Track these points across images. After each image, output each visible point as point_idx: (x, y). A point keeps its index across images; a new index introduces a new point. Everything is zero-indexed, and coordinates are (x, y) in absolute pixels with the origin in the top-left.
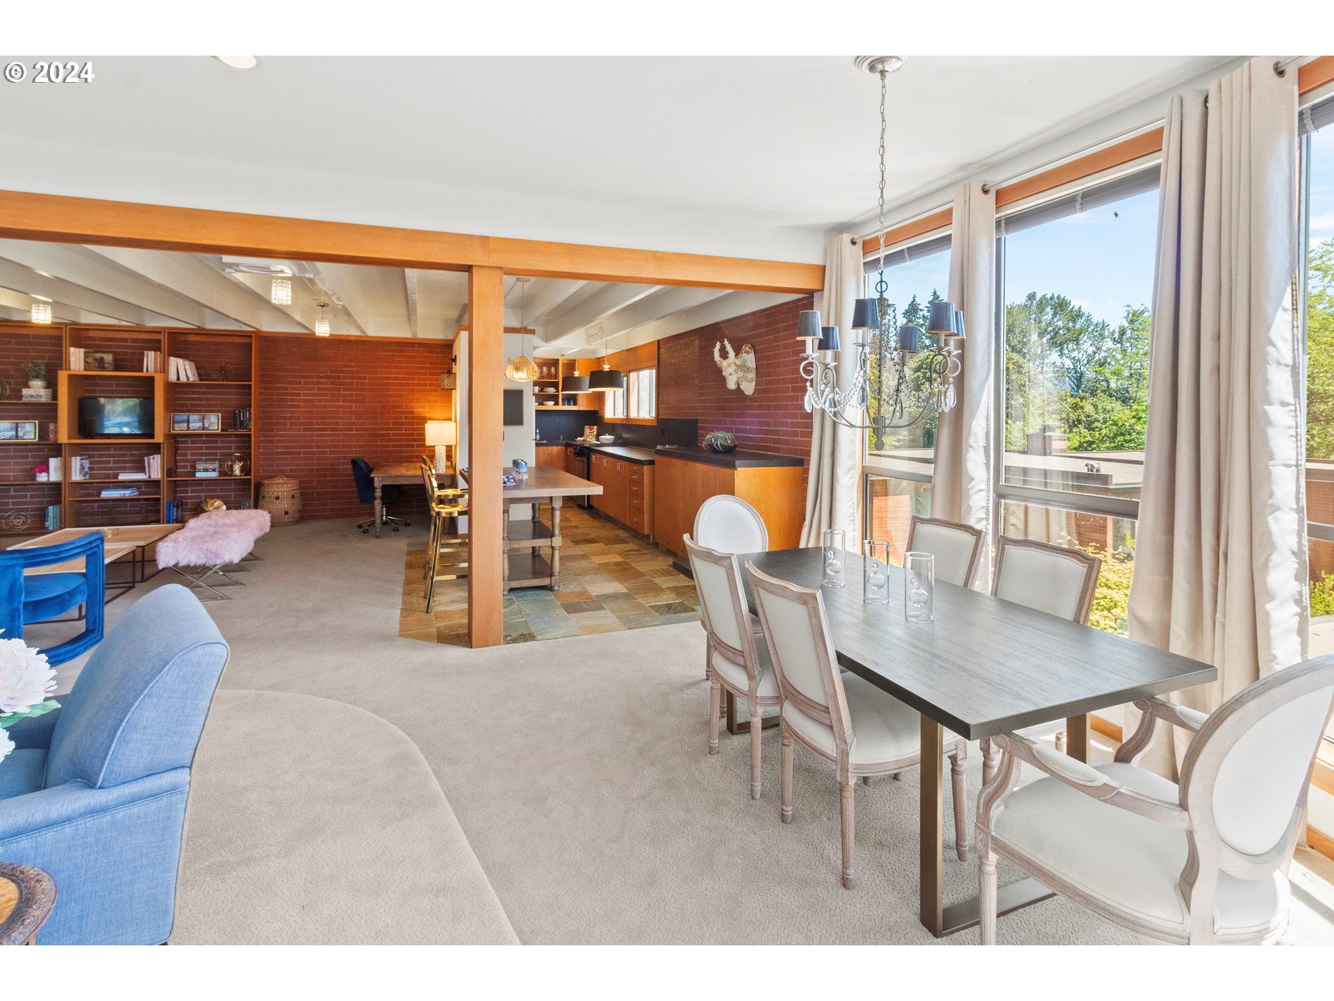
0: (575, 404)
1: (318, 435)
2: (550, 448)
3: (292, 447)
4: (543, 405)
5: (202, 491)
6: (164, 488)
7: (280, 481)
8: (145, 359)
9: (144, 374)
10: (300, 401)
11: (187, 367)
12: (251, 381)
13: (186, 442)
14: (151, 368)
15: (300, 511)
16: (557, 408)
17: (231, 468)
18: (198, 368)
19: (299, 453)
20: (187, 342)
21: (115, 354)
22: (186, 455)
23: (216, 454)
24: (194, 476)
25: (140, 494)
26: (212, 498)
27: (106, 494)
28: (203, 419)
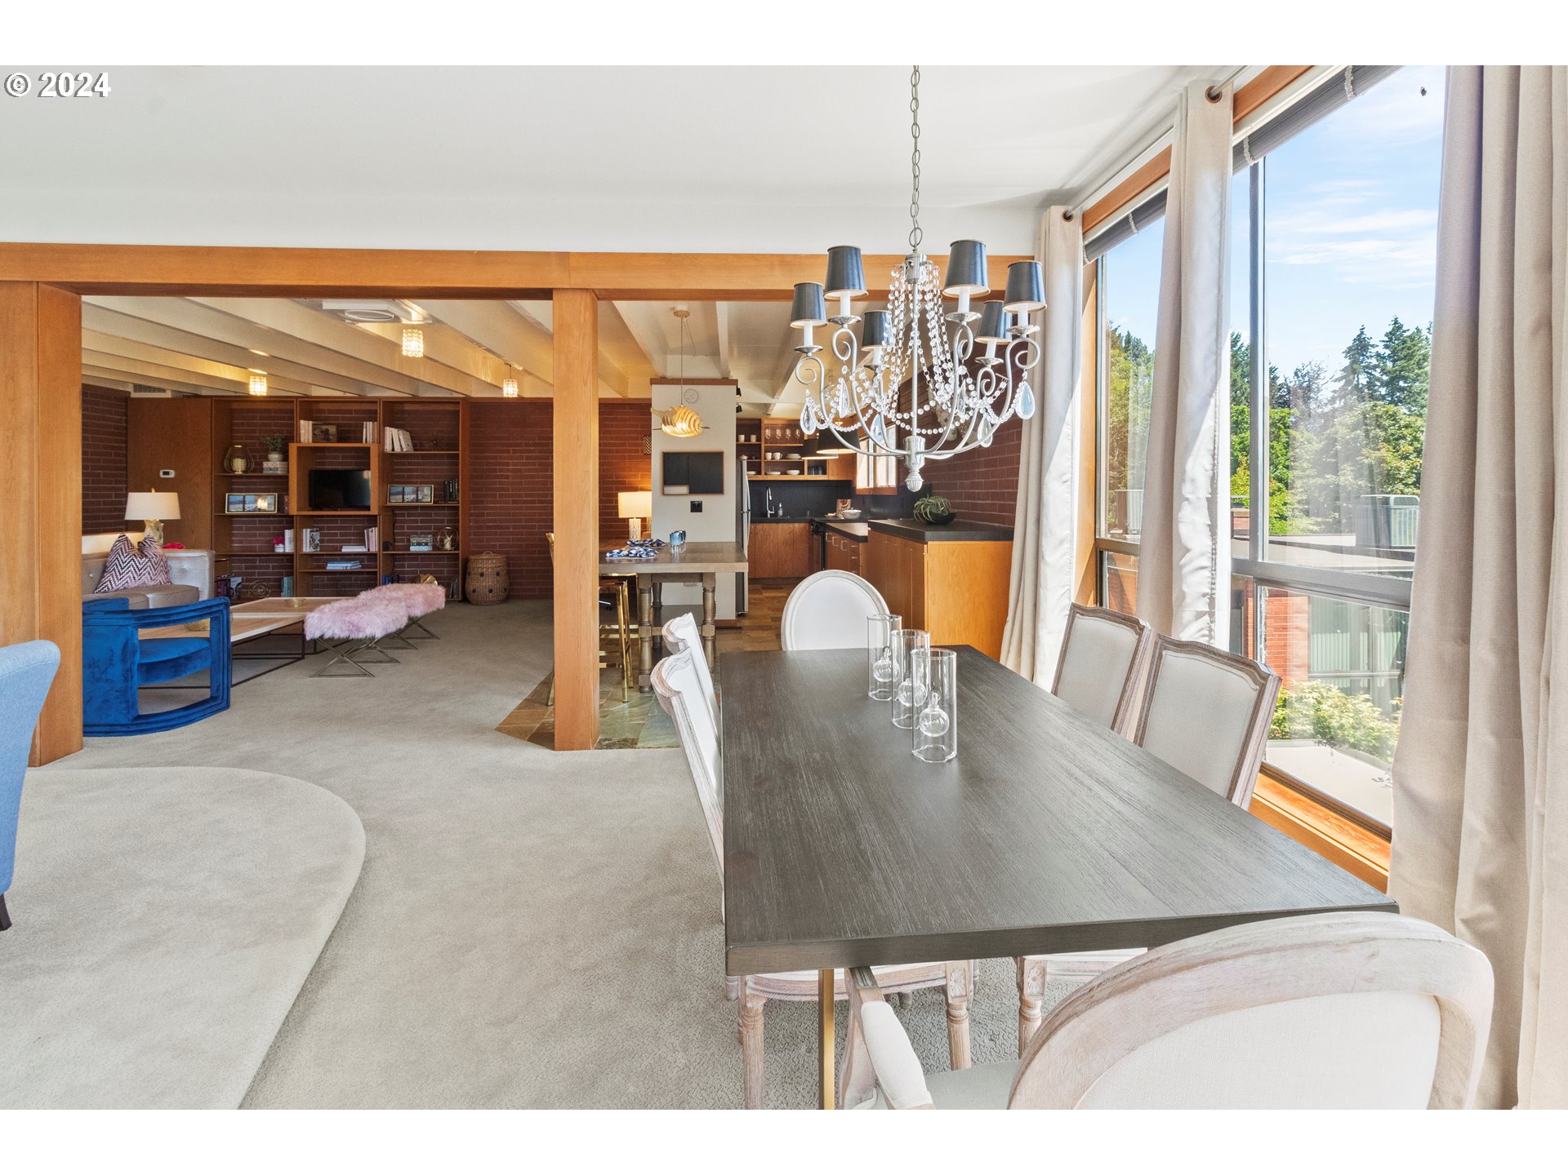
0: (824, 473)
1: (527, 508)
2: (791, 525)
3: (500, 521)
4: (787, 474)
5: (418, 566)
6: (380, 562)
7: (486, 557)
8: (364, 430)
9: (364, 445)
10: (508, 470)
11: (401, 437)
12: (458, 450)
13: (403, 515)
14: (370, 439)
15: (505, 590)
16: (802, 478)
17: (442, 541)
18: (413, 438)
19: (508, 527)
20: (403, 412)
21: (338, 426)
22: (403, 528)
23: (430, 528)
24: (409, 550)
25: (362, 568)
26: (425, 573)
27: (331, 567)
28: (417, 491)
